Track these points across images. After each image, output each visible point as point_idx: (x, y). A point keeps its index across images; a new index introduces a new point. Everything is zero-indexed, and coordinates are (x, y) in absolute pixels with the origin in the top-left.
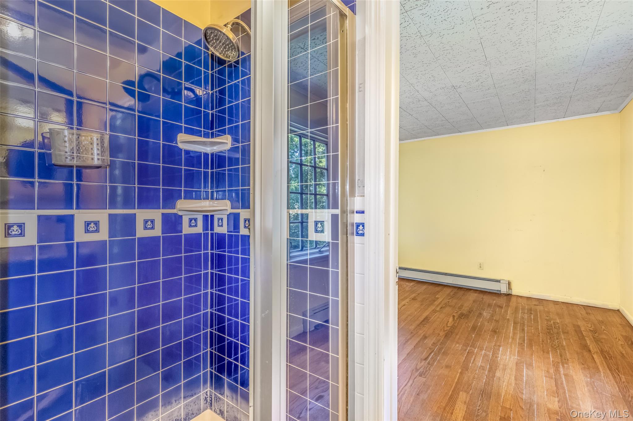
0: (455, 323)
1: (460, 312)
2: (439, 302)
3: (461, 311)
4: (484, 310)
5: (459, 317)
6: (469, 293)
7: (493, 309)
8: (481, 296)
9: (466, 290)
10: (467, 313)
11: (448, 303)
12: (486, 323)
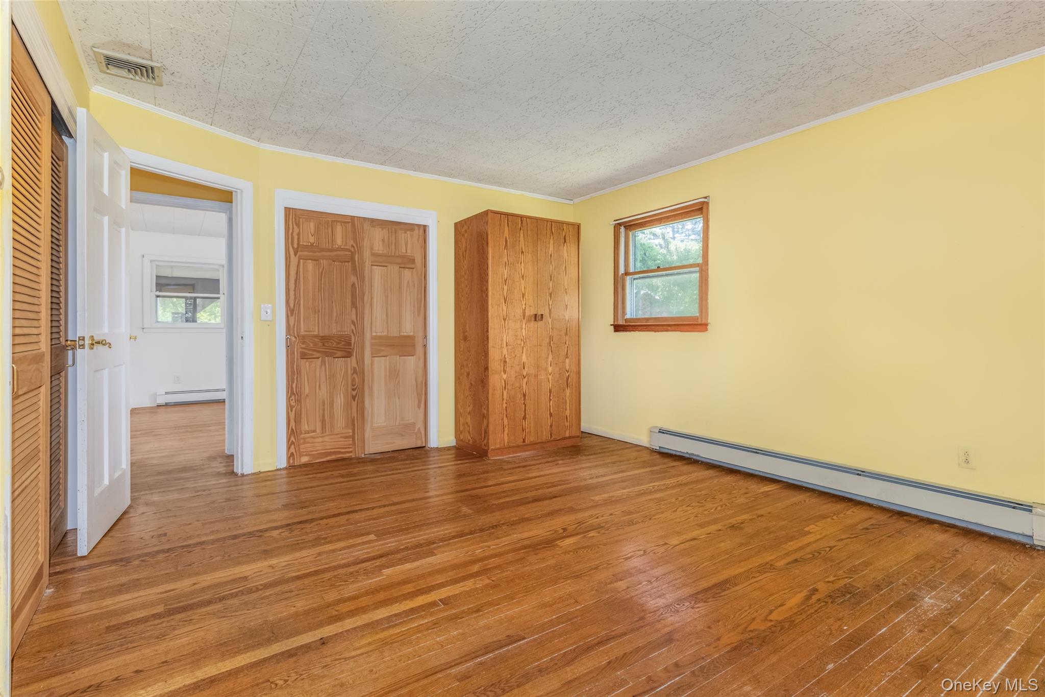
0: (800, 613)
1: (848, 581)
2: (800, 545)
3: (851, 578)
4: (934, 588)
5: (830, 597)
6: (921, 531)
7: (970, 590)
8: (958, 542)
9: (915, 520)
10: (868, 588)
11: (828, 549)
12: (910, 633)
